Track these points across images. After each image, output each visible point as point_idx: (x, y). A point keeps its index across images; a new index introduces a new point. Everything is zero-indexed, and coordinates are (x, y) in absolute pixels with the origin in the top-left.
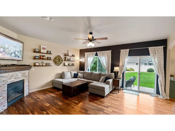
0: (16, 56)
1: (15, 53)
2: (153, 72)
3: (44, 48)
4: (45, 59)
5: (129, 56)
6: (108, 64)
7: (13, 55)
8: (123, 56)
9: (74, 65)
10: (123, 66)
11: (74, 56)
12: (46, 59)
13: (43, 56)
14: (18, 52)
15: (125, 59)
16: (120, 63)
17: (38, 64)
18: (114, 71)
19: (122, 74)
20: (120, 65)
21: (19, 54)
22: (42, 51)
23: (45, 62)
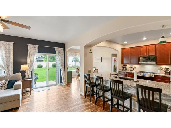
2: (42, 67)
5: (38, 52)
6: (6, 61)
8: (31, 52)
10: (32, 63)
15: (34, 55)
16: (28, 60)
18: (21, 70)
19: (31, 73)
20: (28, 62)
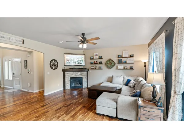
0: (79, 63)
1: (78, 62)
3: (96, 55)
4: (97, 64)
7: (77, 63)
9: (133, 69)
11: (133, 57)
12: (99, 63)
13: (96, 61)
14: (81, 61)
17: (93, 68)
21: (81, 62)
22: (95, 57)
23: (98, 66)
